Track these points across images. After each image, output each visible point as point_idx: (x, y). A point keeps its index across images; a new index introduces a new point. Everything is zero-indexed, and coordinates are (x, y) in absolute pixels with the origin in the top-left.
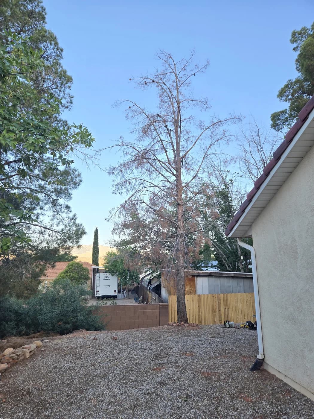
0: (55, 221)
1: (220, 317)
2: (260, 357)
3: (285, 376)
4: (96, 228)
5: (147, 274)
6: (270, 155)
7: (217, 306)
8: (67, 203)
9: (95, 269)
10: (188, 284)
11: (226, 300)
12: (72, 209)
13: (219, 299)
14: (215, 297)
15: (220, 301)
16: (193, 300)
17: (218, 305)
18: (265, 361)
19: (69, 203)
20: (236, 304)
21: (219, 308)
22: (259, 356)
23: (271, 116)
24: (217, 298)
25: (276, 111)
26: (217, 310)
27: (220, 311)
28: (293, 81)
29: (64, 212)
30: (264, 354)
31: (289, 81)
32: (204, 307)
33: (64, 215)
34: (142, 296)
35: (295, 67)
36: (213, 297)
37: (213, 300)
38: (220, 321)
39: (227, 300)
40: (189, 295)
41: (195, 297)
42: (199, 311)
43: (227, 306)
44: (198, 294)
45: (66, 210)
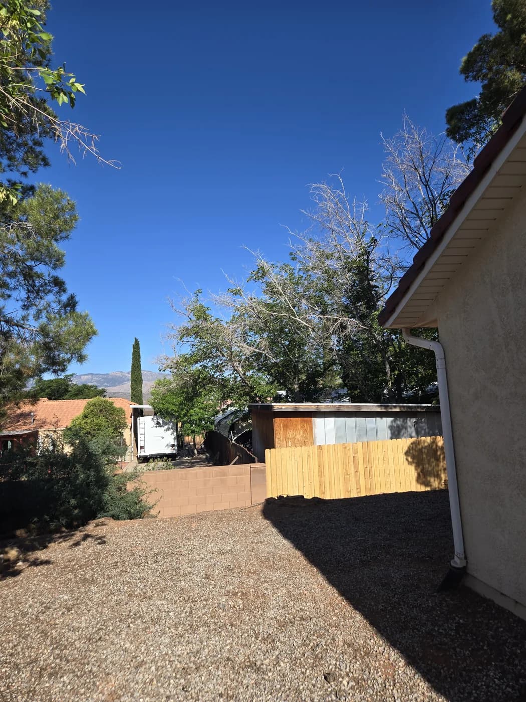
0: (32, 311)
1: (358, 482)
2: (457, 562)
3: (517, 602)
4: (136, 340)
5: (226, 414)
6: (442, 192)
7: (352, 463)
8: (54, 273)
9: (135, 410)
10: (299, 428)
11: (367, 454)
12: (68, 286)
13: (356, 452)
14: (348, 448)
15: (356, 455)
16: (309, 456)
17: (354, 462)
18: (469, 572)
19: (60, 273)
20: (385, 459)
21: (355, 467)
22: (455, 562)
23: (447, 115)
24: (351, 450)
25: (456, 103)
26: (352, 470)
27: (357, 472)
28: (491, 39)
29: (50, 291)
30: (466, 558)
31: (484, 37)
32: (329, 468)
33: (50, 297)
34: (218, 453)
35: (492, 16)
36: (345, 448)
37: (346, 454)
38: (357, 489)
39: (369, 452)
40: (301, 446)
41: (312, 450)
42: (321, 474)
43: (370, 462)
44: (318, 444)
45: (56, 289)
